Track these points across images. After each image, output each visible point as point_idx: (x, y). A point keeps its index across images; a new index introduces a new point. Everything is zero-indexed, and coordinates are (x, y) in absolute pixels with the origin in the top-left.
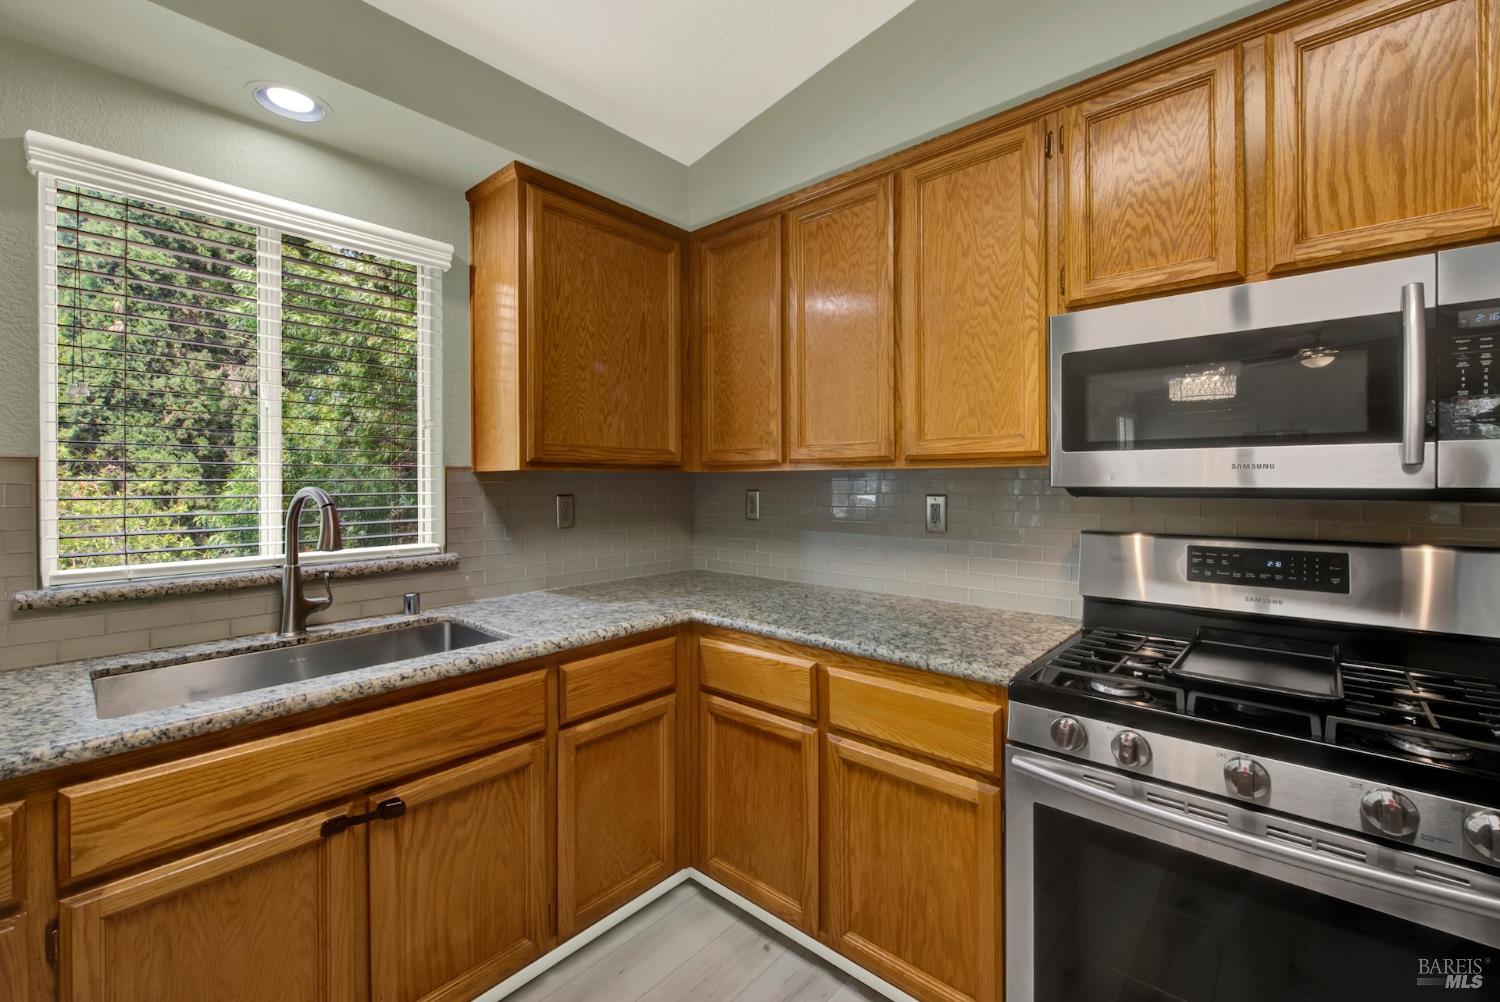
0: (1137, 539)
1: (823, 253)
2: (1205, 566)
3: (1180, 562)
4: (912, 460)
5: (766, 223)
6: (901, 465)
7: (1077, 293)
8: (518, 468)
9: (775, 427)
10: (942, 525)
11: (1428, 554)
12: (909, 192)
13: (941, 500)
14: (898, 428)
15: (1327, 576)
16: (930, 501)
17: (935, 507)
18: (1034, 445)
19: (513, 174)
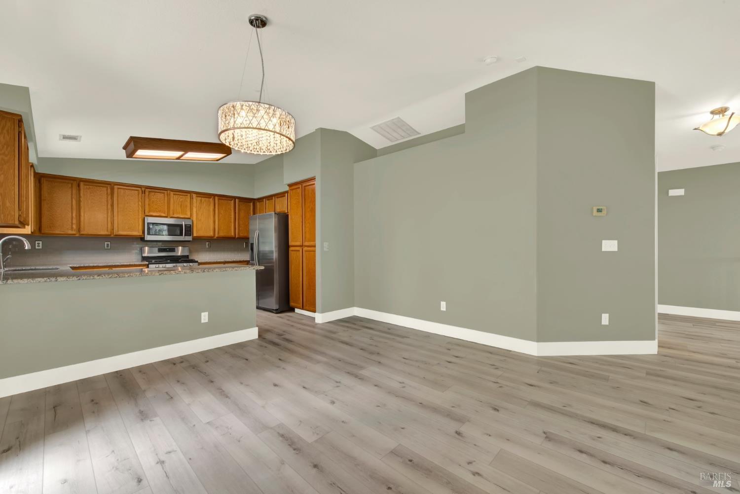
0: (147, 248)
1: (91, 193)
2: (160, 250)
3: (156, 249)
4: (116, 235)
5: (72, 182)
6: (112, 236)
7: (148, 214)
8: (30, 233)
9: (74, 226)
10: (109, 248)
11: (180, 248)
12: (116, 190)
13: (109, 243)
14: (113, 229)
15: (173, 250)
16: (106, 243)
17: (108, 245)
18: (141, 233)
19: (31, 164)
